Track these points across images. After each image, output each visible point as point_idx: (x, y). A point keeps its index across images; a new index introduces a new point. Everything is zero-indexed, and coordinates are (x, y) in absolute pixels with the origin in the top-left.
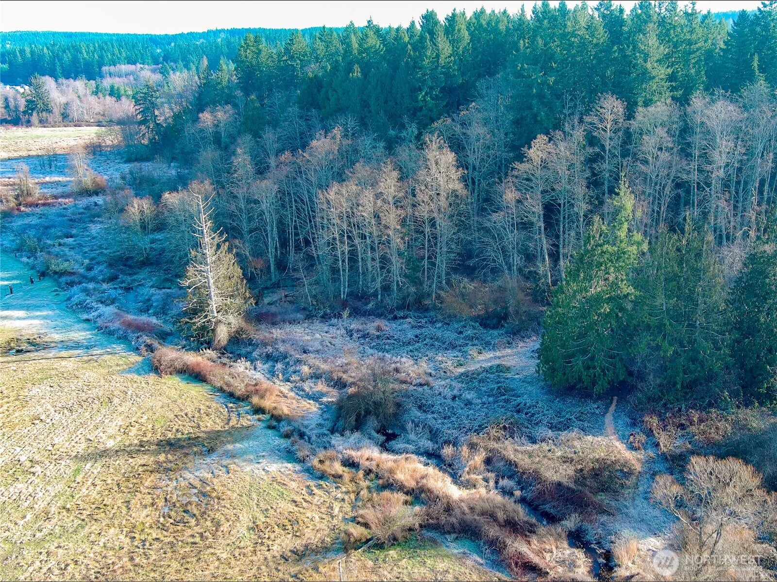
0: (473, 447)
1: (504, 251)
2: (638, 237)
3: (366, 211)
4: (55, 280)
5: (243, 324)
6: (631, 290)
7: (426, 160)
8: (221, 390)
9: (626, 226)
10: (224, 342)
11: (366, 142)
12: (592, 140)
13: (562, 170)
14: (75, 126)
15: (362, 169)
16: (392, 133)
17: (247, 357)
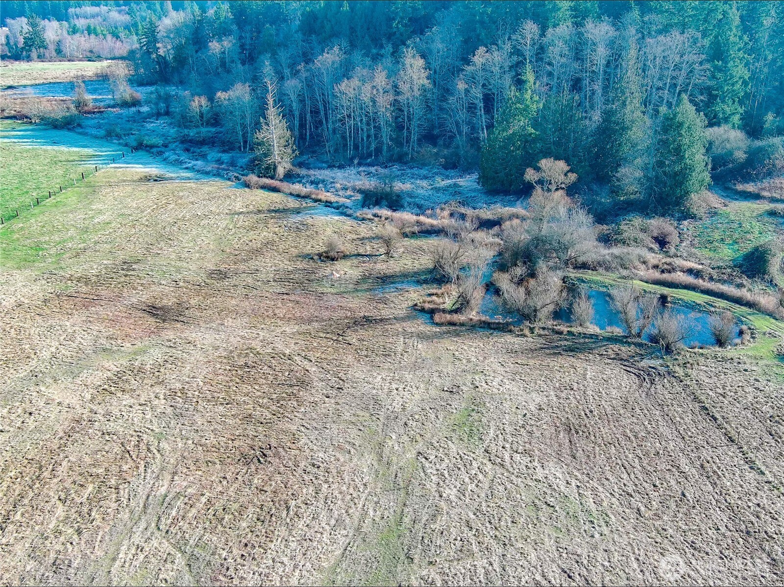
0: (442, 209)
1: (457, 124)
2: (536, 98)
3: (366, 97)
4: (147, 151)
5: (292, 167)
6: (533, 131)
7: (404, 64)
8: (291, 194)
9: (529, 91)
10: (282, 176)
11: (357, 56)
12: (517, 52)
13: (496, 70)
14: (69, 61)
15: (360, 71)
16: (374, 51)
17: (299, 182)
